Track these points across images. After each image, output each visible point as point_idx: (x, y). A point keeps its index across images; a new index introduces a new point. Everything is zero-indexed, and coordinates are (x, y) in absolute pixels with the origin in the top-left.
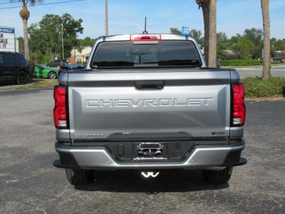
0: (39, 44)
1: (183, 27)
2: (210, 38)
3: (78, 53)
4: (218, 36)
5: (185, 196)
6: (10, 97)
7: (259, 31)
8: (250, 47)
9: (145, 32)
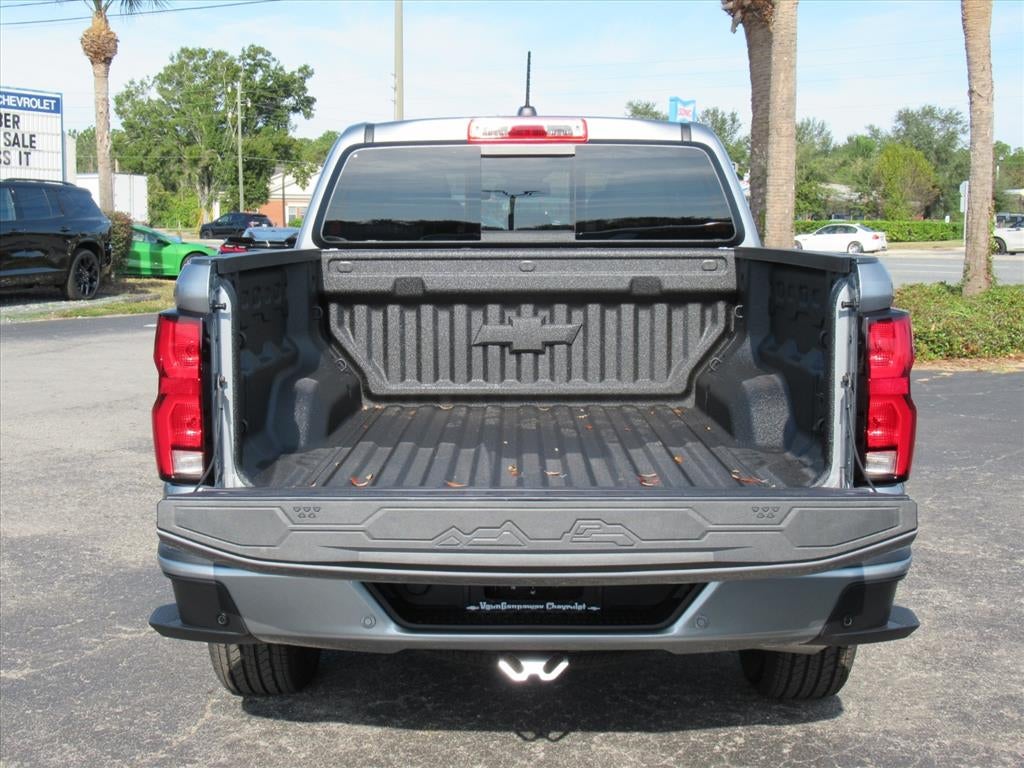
0: (156, 154)
1: (674, 100)
2: (774, 137)
3: (293, 190)
4: (801, 132)
5: (671, 749)
6: (38, 344)
7: (950, 119)
8: (915, 174)
9: (527, 108)
